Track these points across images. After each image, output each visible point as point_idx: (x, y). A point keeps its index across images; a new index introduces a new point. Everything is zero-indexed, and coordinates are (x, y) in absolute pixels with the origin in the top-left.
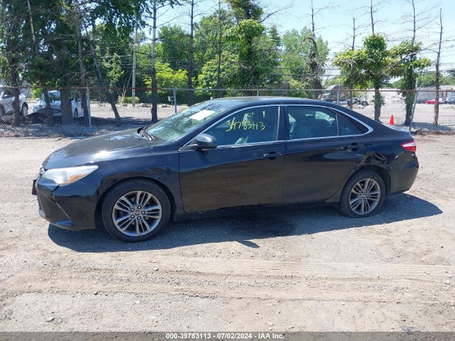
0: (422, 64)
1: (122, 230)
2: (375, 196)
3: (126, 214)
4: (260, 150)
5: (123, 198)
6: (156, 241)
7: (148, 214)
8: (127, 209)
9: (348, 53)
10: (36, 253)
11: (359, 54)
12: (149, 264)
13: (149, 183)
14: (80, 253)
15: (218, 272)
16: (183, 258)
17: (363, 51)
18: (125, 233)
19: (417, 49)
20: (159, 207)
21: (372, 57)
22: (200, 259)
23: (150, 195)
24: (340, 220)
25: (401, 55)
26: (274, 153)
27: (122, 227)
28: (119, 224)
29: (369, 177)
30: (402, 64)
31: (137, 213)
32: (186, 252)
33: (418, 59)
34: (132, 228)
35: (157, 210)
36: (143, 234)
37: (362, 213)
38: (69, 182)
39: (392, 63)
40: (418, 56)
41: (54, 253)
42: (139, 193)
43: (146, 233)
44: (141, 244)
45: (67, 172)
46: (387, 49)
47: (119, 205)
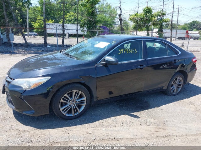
0: (167, 21)
1: (64, 114)
2: (180, 85)
3: (66, 104)
4: (136, 64)
5: (66, 95)
6: (83, 118)
7: (78, 103)
8: (67, 101)
9: (136, 15)
10: (13, 133)
11: (141, 15)
12: (88, 135)
13: (80, 85)
14: (42, 130)
15: (129, 136)
16: (105, 129)
17: (143, 14)
18: (67, 115)
19: (164, 14)
20: (85, 99)
21: (146, 17)
22: (114, 128)
23: (80, 92)
24: (167, 98)
25: (157, 16)
26: (142, 66)
27: (64, 112)
28: (63, 110)
29: (179, 76)
30: (158, 21)
31: (73, 102)
32: (104, 124)
33: (164, 18)
34: (70, 112)
35: (84, 100)
36: (76, 114)
37: (175, 93)
38: (32, 88)
39: (155, 20)
40: (164, 17)
41: (24, 131)
42: (75, 91)
43: (78, 113)
44: (75, 120)
45: (31, 81)
46: (152, 14)
47: (63, 99)
